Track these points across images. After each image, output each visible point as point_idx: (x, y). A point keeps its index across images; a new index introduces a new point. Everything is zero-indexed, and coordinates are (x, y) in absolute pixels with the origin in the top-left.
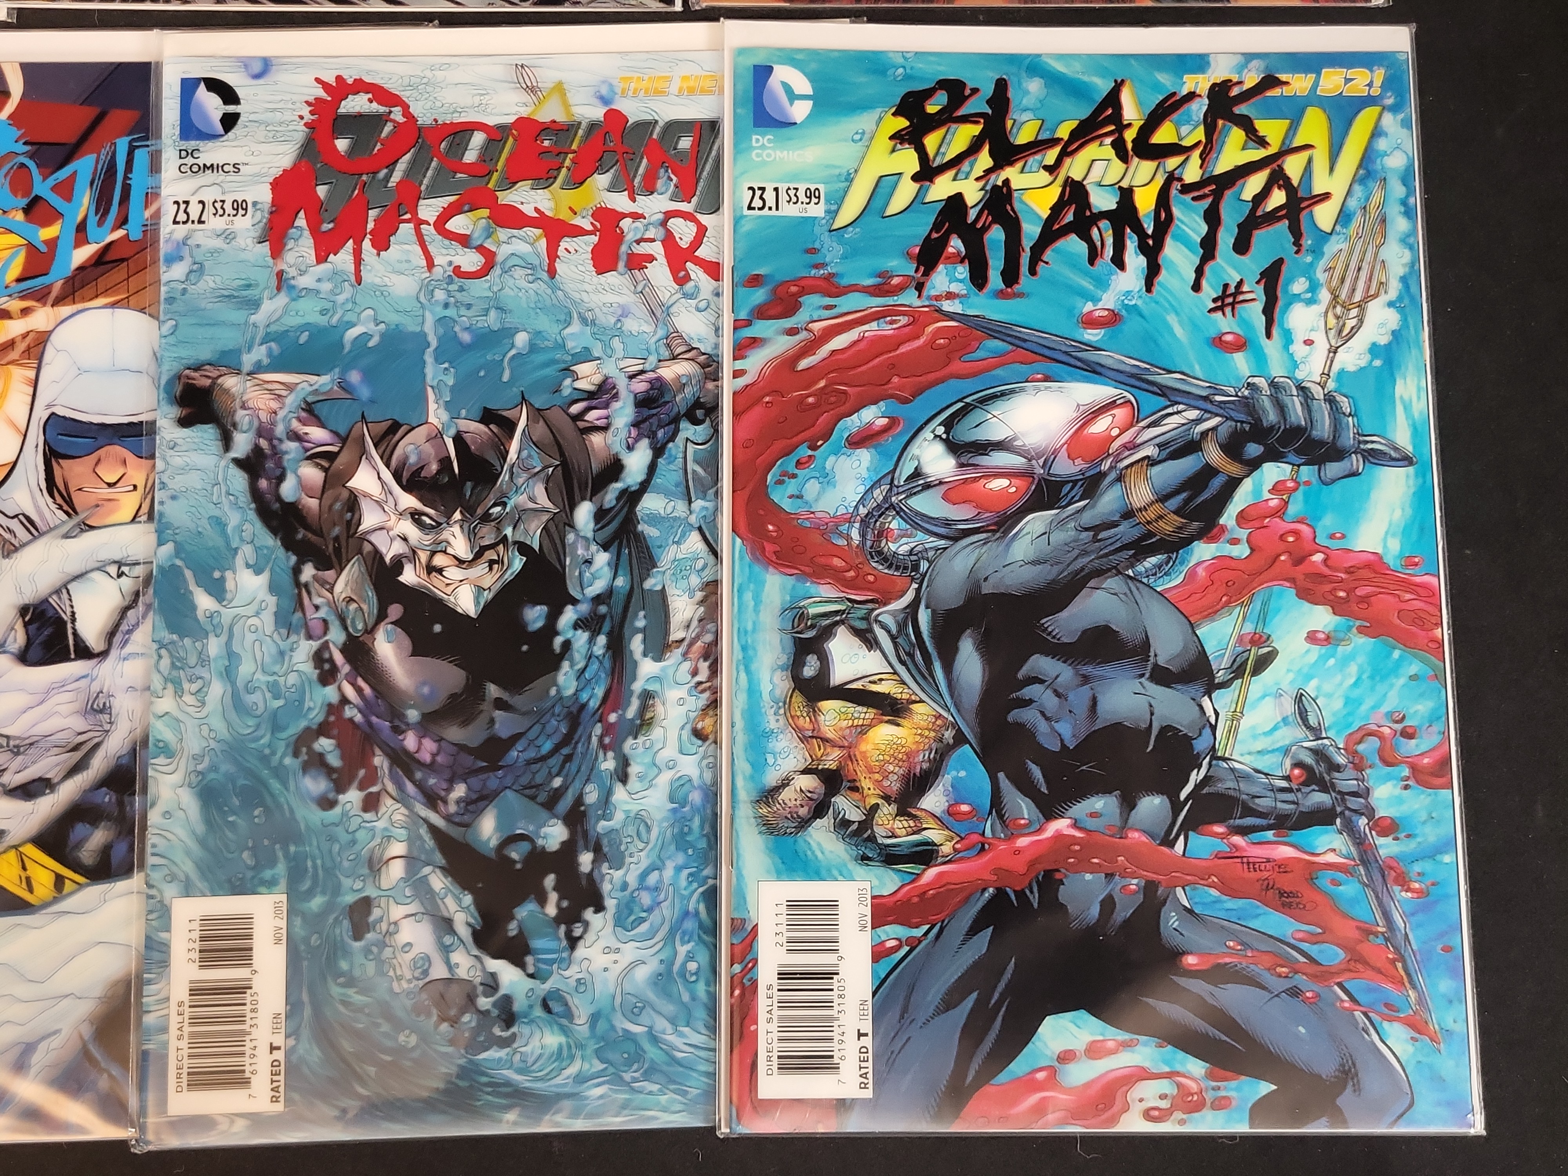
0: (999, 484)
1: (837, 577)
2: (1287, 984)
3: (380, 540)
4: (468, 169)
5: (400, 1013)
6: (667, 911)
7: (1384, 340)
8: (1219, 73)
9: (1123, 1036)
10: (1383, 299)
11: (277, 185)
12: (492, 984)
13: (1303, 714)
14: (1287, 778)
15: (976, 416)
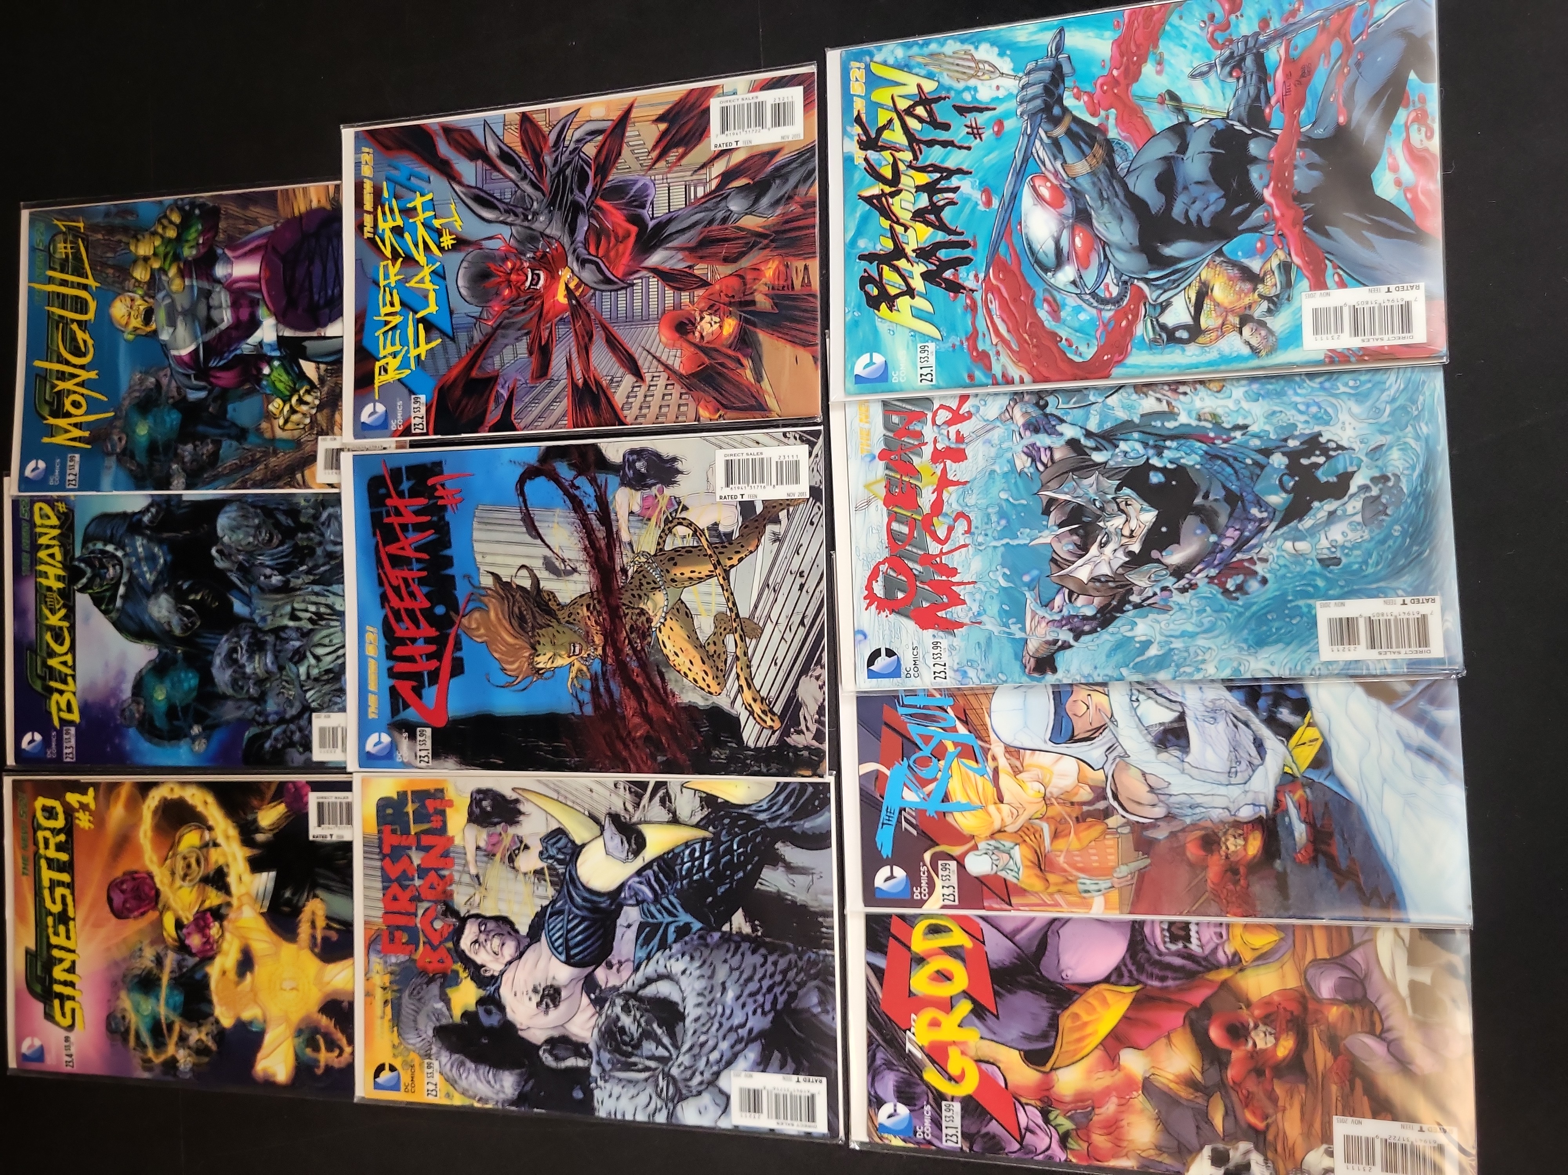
0: (1078, 242)
1: (1131, 324)
2: (1354, 68)
3: (1116, 564)
4: (911, 531)
5: (1382, 536)
6: (1321, 397)
7: (996, 50)
8: (853, 147)
9: (1385, 153)
10: (973, 51)
11: (923, 627)
12: (1365, 488)
13: (1202, 74)
14: (1238, 79)
15: (1041, 256)
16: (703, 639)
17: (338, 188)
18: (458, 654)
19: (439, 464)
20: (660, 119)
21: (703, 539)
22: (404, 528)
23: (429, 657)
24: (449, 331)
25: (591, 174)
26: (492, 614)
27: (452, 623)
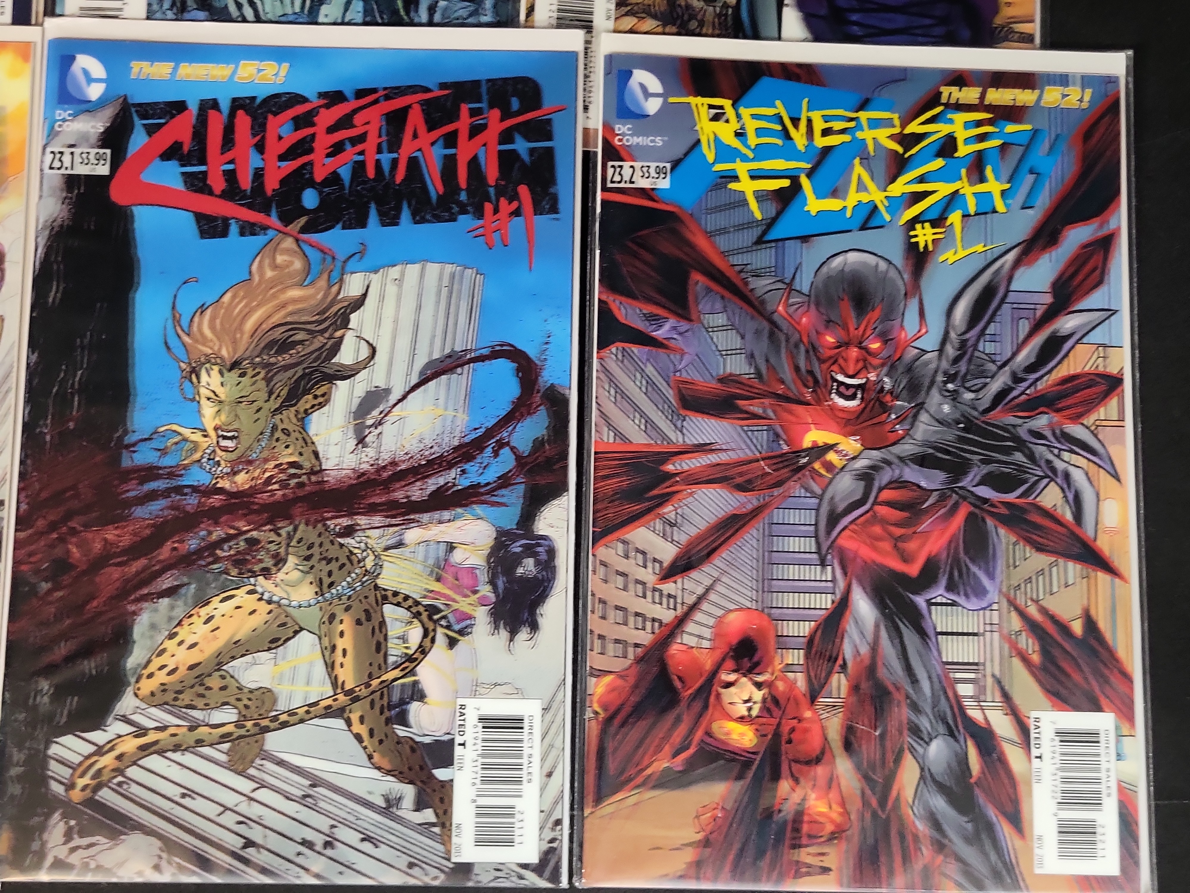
16: (236, 666)
17: (1027, 40)
18: (234, 228)
19: (554, 209)
20: (1090, 624)
21: (397, 673)
22: (451, 140)
23: (231, 176)
24: (775, 234)
25: (1010, 497)
26: (295, 293)
27: (287, 219)
